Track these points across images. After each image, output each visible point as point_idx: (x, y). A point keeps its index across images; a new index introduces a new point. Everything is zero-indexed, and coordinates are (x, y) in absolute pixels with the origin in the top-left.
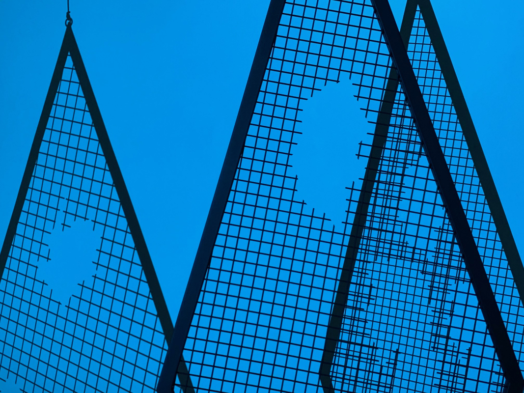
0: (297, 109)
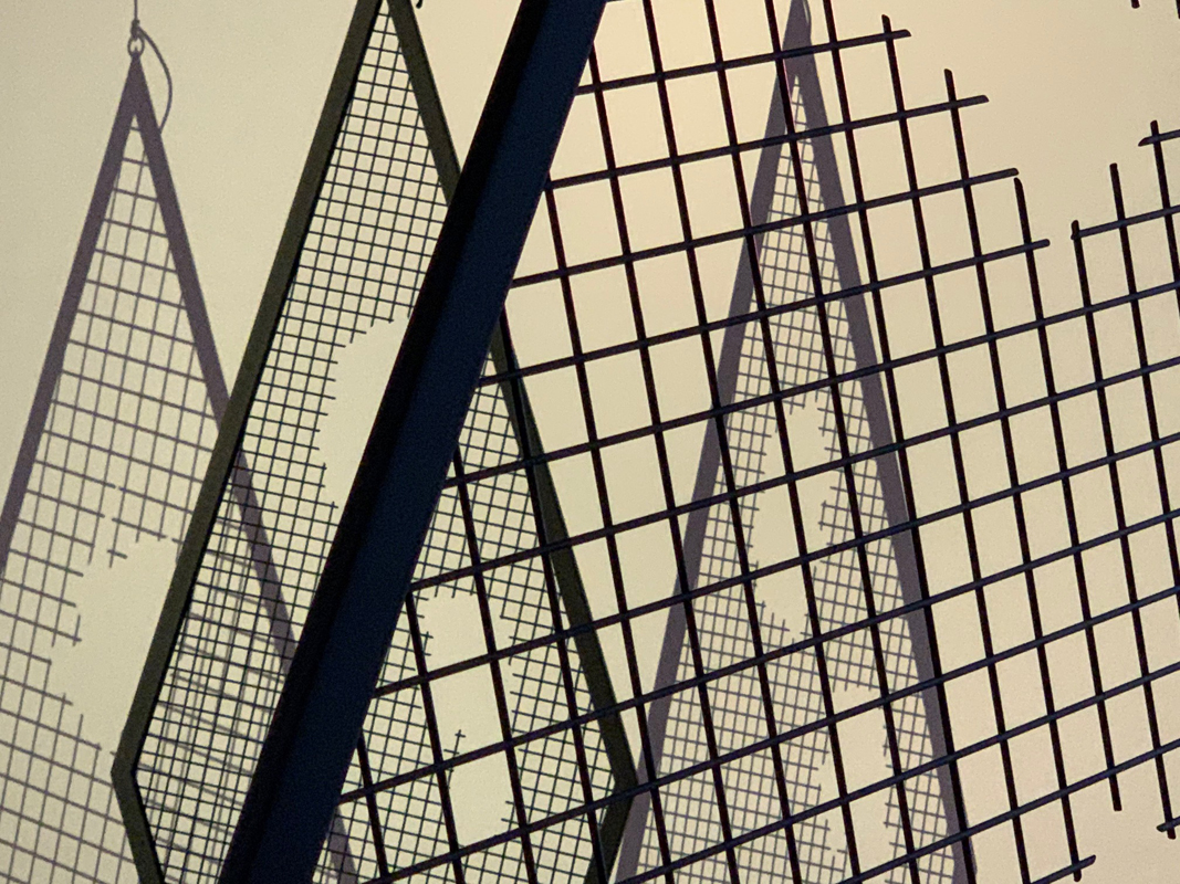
0: (329, 361)
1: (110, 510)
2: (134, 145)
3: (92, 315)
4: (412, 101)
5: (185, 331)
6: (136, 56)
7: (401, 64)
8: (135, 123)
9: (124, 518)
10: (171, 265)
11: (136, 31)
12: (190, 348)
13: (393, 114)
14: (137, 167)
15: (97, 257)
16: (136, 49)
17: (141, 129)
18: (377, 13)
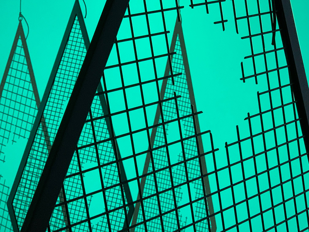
1: (13, 131)
2: (20, 43)
3: (9, 83)
4: (83, 41)
5: (31, 88)
6: (20, 21)
7: (80, 32)
8: (20, 37)
9: (16, 133)
10: (28, 72)
11: (21, 15)
12: (32, 92)
13: (78, 44)
14: (20, 48)
15: (10, 69)
16: (20, 19)
17: (21, 39)
18: (75, 19)
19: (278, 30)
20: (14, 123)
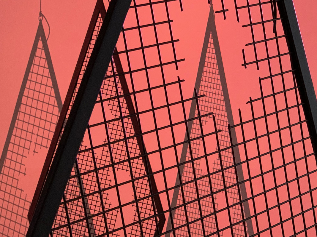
1: (34, 140)
2: (40, 44)
3: (29, 89)
5: (53, 94)
8: (40, 39)
9: (37, 143)
10: (50, 76)
11: (41, 14)
12: (54, 98)
14: (41, 50)
15: (30, 74)
16: (41, 19)
18: (98, 17)
19: (279, 19)
20: (35, 132)
